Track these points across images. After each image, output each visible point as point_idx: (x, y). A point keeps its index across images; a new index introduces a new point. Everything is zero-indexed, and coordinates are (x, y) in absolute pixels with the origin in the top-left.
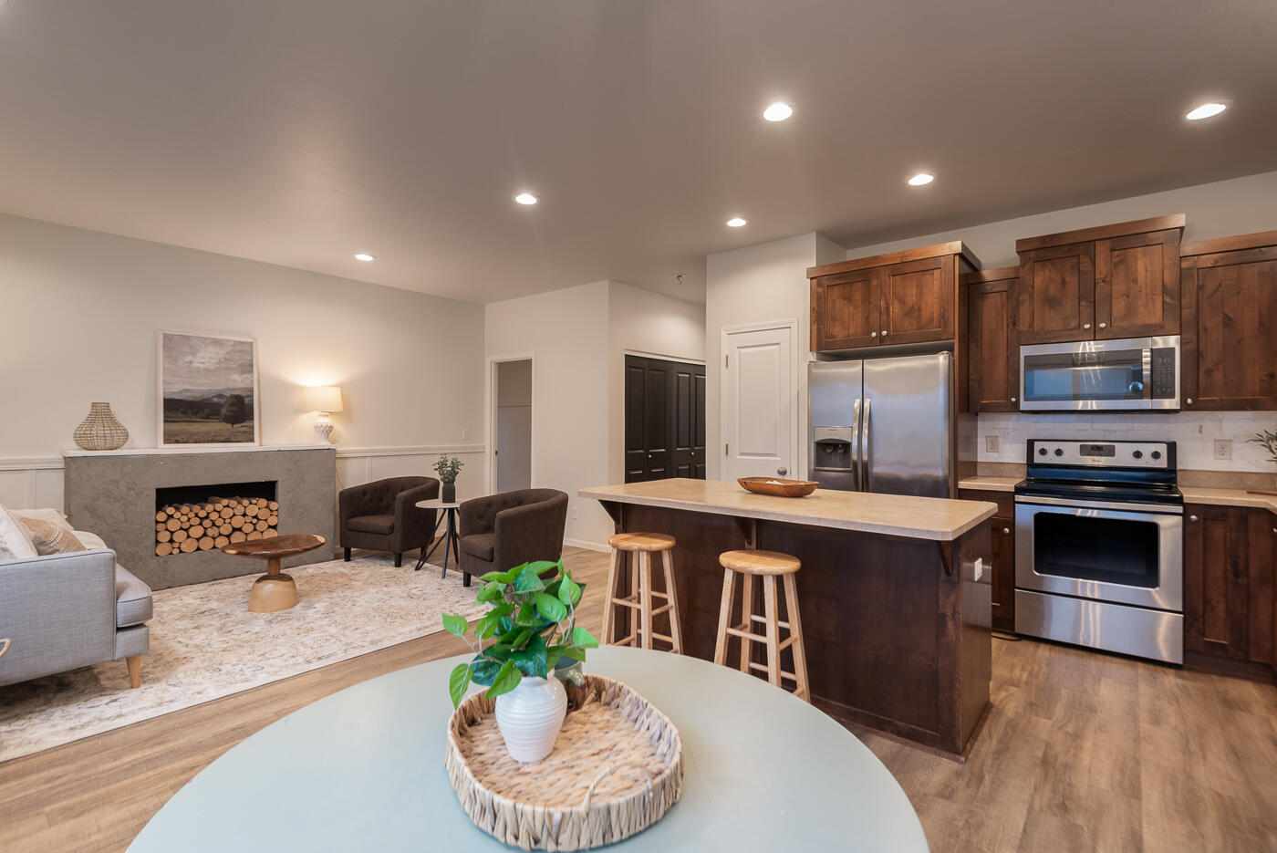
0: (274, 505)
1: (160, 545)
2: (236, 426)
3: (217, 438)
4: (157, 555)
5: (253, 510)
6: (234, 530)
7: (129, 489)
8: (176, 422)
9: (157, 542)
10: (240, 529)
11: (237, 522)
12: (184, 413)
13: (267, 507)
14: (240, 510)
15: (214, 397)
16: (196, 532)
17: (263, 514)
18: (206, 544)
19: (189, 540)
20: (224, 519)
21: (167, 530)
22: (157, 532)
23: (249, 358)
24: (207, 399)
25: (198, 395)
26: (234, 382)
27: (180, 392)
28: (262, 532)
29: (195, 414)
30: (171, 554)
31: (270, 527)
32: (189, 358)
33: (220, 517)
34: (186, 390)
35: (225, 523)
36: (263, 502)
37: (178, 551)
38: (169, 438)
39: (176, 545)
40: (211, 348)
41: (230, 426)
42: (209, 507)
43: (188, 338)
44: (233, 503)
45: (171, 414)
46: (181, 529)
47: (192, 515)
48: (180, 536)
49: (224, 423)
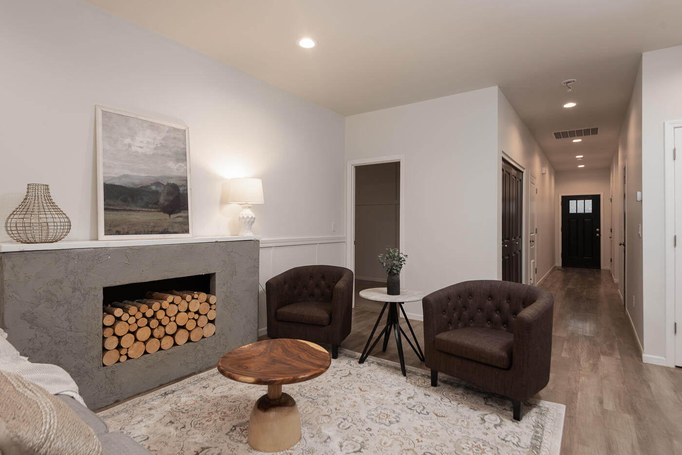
1: (107, 354)
2: (172, 216)
3: (156, 229)
4: (104, 365)
5: (195, 306)
6: (179, 327)
7: (75, 290)
8: (117, 210)
9: (105, 350)
10: (184, 326)
11: (182, 319)
12: (125, 201)
13: (207, 301)
14: (183, 306)
15: (152, 185)
16: (144, 334)
17: (204, 308)
18: (152, 347)
19: (136, 344)
20: (170, 317)
21: (114, 334)
22: (104, 338)
23: (183, 146)
24: (147, 187)
25: (137, 182)
26: (170, 170)
27: (120, 178)
28: (202, 328)
29: (135, 202)
30: (119, 361)
31: (209, 321)
32: (128, 141)
33: (166, 315)
34: (126, 176)
36: (203, 296)
37: (125, 357)
38: (110, 229)
39: (123, 352)
40: (148, 132)
41: (167, 215)
42: (156, 305)
43: (127, 118)
44: (178, 299)
45: (111, 202)
46: (129, 332)
47: (139, 315)
48: (128, 340)
49: (162, 213)
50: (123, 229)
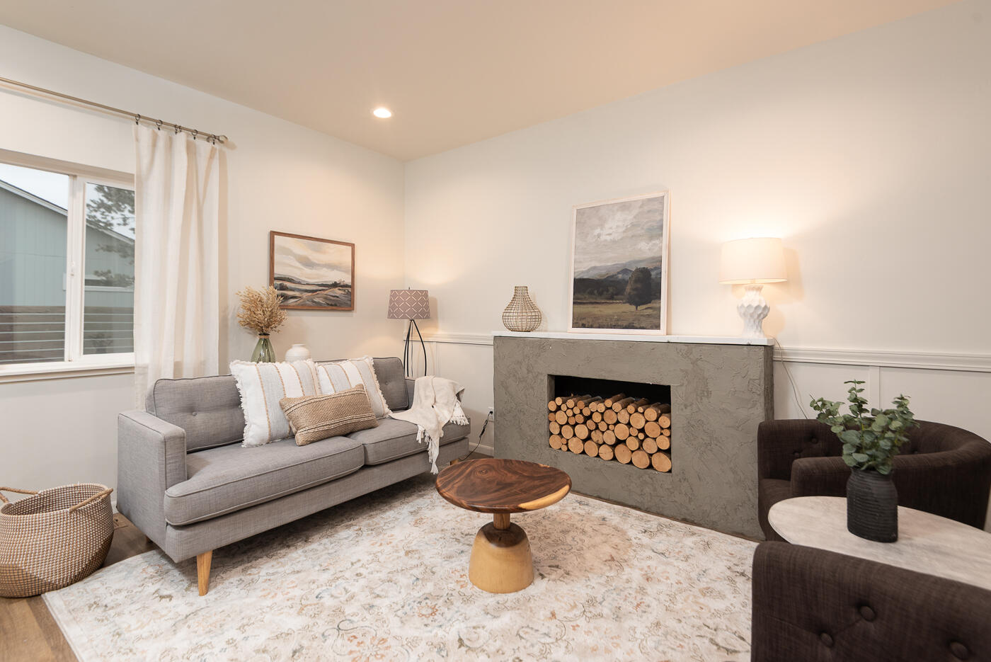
0: (665, 421)
1: (552, 437)
2: (640, 307)
3: (620, 323)
4: (550, 447)
5: (638, 422)
6: (618, 441)
7: (529, 371)
8: (584, 303)
9: (550, 432)
10: (624, 442)
11: (621, 432)
12: (591, 293)
13: (657, 421)
14: (624, 417)
15: (619, 273)
16: (581, 431)
17: (652, 429)
18: (591, 448)
19: (575, 439)
20: (608, 425)
21: (557, 421)
22: (550, 422)
24: (613, 276)
25: (603, 272)
27: (589, 270)
28: (650, 454)
29: (601, 294)
30: (560, 449)
31: (660, 450)
33: (603, 420)
34: (594, 268)
35: (608, 429)
36: (651, 413)
37: (566, 448)
38: (579, 322)
39: (564, 441)
41: (633, 308)
42: (593, 405)
44: (617, 406)
45: (580, 296)
46: (568, 424)
47: (577, 411)
48: (567, 432)
49: (628, 304)
50: (588, 322)
